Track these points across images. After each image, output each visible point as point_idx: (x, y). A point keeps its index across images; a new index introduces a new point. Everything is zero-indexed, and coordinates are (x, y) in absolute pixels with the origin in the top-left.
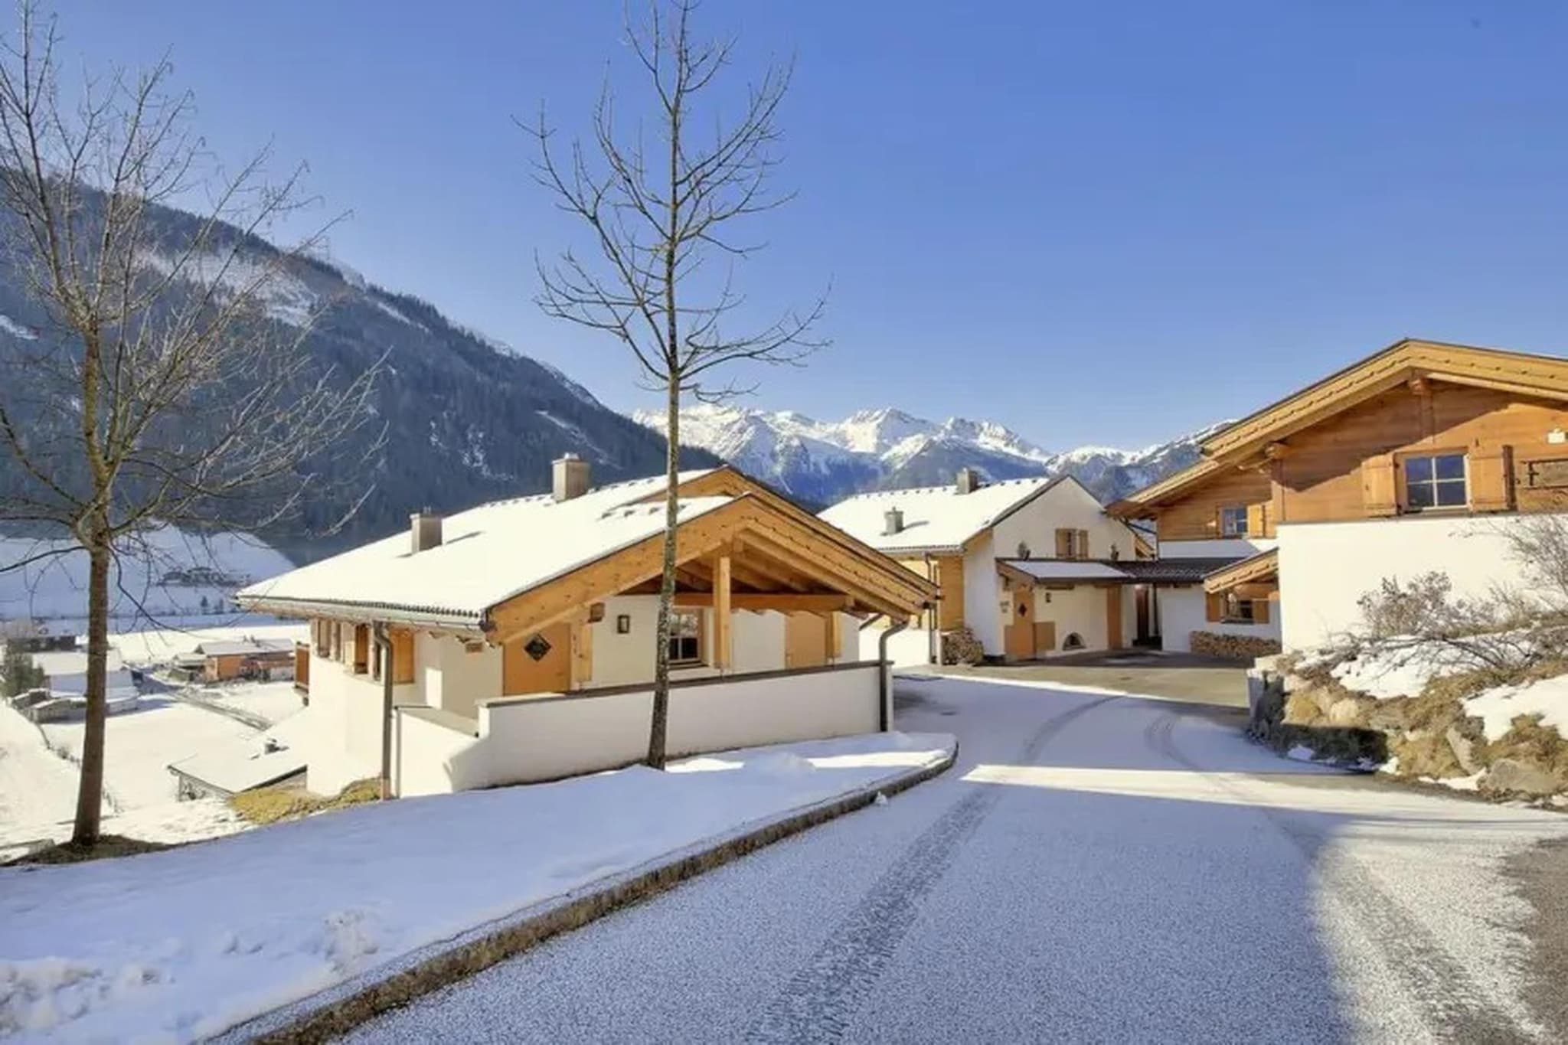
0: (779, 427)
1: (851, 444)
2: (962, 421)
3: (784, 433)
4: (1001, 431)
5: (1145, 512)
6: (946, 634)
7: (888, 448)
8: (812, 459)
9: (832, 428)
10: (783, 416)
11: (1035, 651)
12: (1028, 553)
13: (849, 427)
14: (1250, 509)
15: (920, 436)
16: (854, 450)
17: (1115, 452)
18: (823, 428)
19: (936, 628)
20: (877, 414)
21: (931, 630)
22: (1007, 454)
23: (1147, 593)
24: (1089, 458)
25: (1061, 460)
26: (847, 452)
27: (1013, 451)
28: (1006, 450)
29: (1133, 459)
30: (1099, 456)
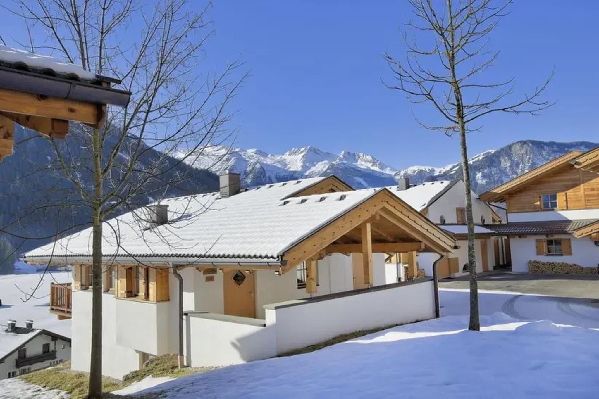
0: (249, 157)
1: (288, 166)
2: (349, 153)
3: (251, 161)
4: (369, 158)
5: (501, 198)
6: (407, 265)
7: (308, 168)
8: (268, 175)
9: (278, 158)
10: (251, 152)
11: (450, 273)
12: (444, 220)
13: (287, 157)
14: (558, 194)
15: (326, 161)
16: (291, 170)
17: (430, 168)
18: (273, 157)
19: (400, 262)
20: (302, 149)
21: (397, 264)
22: (373, 170)
23: (498, 241)
24: (417, 172)
25: (402, 173)
26: (286, 171)
27: (376, 169)
28: (372, 168)
29: (440, 172)
30: (422, 171)
